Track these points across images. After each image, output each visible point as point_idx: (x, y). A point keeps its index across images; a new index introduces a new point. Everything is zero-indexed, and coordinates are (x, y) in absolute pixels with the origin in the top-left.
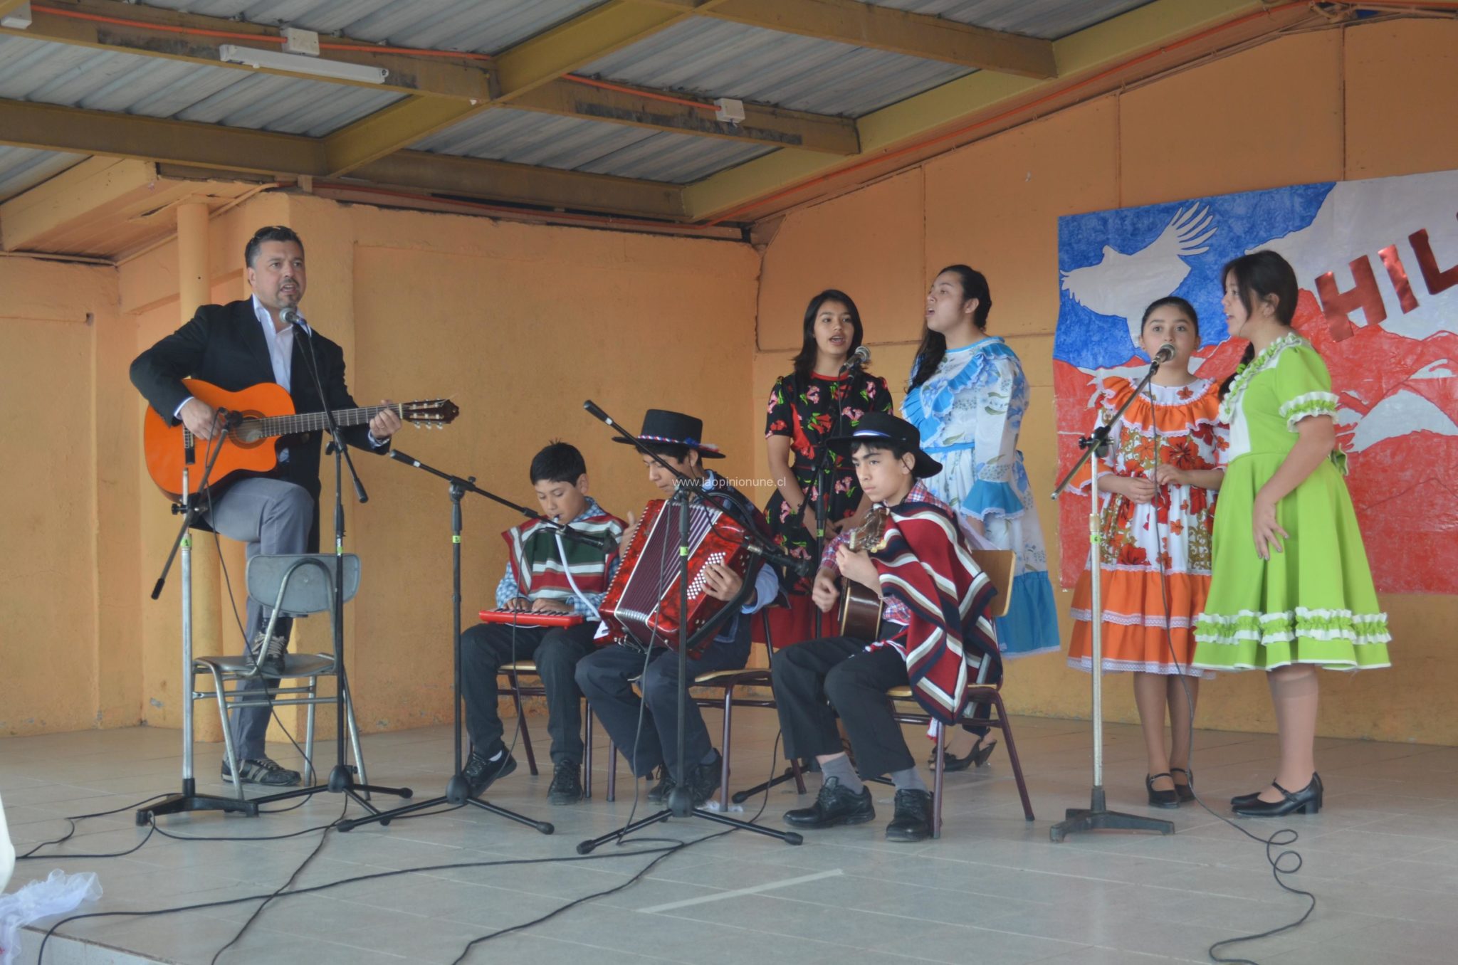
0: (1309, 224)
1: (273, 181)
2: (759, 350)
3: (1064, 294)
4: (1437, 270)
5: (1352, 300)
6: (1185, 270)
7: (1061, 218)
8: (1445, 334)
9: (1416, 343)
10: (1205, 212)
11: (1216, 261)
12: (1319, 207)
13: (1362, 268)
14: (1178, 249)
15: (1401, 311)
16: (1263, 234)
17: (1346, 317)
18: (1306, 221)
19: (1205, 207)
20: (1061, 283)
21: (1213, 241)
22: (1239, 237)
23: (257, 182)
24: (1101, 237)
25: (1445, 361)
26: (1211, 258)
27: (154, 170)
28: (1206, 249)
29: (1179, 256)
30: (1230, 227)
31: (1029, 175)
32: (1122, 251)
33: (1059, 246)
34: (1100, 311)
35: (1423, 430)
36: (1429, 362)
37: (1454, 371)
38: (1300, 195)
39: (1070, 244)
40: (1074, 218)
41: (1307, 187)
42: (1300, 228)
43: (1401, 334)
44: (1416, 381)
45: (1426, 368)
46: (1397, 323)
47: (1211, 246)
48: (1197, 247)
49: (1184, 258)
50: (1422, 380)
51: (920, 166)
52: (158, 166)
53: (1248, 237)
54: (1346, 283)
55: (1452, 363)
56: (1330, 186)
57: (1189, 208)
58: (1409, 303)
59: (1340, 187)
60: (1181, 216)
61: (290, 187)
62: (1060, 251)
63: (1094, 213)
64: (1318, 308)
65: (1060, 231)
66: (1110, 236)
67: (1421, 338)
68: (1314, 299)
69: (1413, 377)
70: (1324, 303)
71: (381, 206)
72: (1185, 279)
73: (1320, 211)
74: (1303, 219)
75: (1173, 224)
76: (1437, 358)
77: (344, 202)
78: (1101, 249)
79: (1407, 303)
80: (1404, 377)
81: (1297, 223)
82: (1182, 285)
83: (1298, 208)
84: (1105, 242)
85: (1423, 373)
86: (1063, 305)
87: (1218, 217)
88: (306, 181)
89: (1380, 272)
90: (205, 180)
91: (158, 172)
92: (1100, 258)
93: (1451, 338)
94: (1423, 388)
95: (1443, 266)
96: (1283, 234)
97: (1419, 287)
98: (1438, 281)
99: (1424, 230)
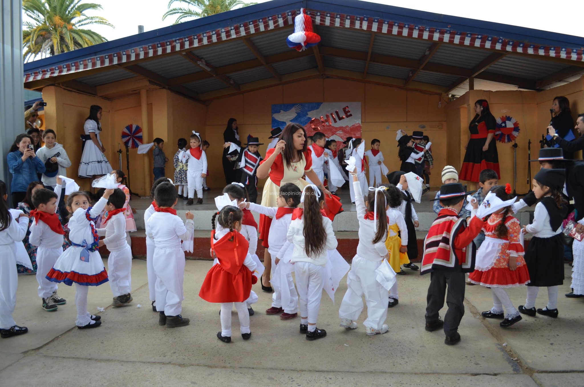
0: (318, 108)
2: (207, 125)
3: (273, 118)
5: (326, 121)
6: (297, 115)
7: (272, 105)
9: (337, 128)
10: (300, 105)
11: (302, 113)
13: (327, 116)
14: (295, 111)
16: (310, 110)
17: (325, 123)
18: (317, 108)
20: (272, 116)
22: (306, 110)
30: (305, 108)
31: (266, 97)
34: (280, 121)
37: (343, 132)
39: (274, 109)
40: (275, 105)
41: (318, 103)
42: (317, 109)
43: (334, 126)
46: (333, 124)
48: (299, 111)
49: (296, 113)
51: (243, 94)
53: (308, 110)
54: (325, 118)
56: (322, 103)
58: (335, 122)
59: (324, 103)
60: (296, 106)
62: (272, 110)
63: (279, 104)
65: (272, 107)
69: (336, 133)
70: (321, 121)
73: (320, 107)
75: (295, 108)
76: (340, 130)
80: (334, 133)
82: (296, 117)
83: (317, 106)
84: (281, 109)
85: (338, 132)
86: (272, 120)
92: (280, 112)
93: (342, 127)
94: (338, 135)
95: (341, 116)
96: (314, 110)
97: (337, 119)
98: (340, 119)
99: (337, 111)
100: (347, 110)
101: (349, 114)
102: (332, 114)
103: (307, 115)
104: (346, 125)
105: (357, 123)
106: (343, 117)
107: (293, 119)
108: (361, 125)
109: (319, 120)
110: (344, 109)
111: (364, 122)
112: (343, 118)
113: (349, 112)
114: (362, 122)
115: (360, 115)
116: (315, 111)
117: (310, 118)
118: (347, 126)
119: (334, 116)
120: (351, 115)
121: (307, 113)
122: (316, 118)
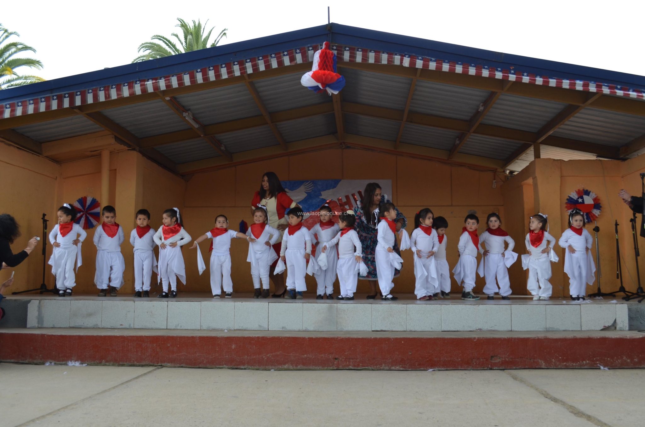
0: (335, 187)
2: (185, 207)
5: (346, 203)
6: (306, 195)
10: (311, 183)
11: (314, 193)
13: (347, 197)
14: (304, 190)
16: (325, 188)
17: (344, 207)
18: (334, 187)
22: (320, 189)
26: (312, 193)
28: (311, 191)
30: (317, 187)
32: (290, 190)
38: (334, 182)
41: (335, 180)
42: (333, 188)
47: (312, 190)
48: (309, 190)
49: (306, 193)
53: (322, 189)
54: (344, 200)
56: (340, 180)
57: (307, 182)
59: (342, 181)
60: (306, 183)
66: (288, 187)
68: (337, 203)
70: (339, 203)
72: (306, 197)
73: (338, 185)
75: (304, 186)
77: (143, 155)
82: (305, 198)
83: (333, 184)
87: (314, 184)
89: (351, 198)
91: (115, 140)
96: (329, 189)
99: (361, 191)
102: (353, 195)
103: (321, 195)
107: (301, 201)
109: (336, 202)
116: (331, 190)
119: (355, 197)
121: (321, 193)
122: (332, 199)
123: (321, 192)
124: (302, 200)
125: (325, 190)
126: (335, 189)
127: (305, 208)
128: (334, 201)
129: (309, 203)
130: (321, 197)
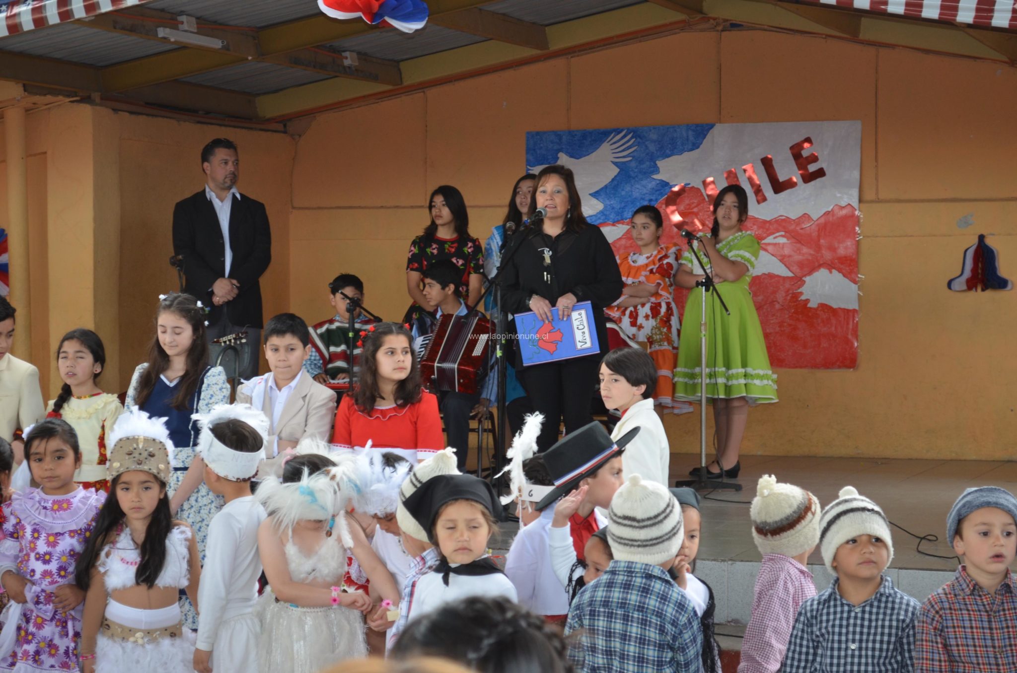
0: (698, 147)
1: (76, 96)
2: (293, 208)
4: (778, 180)
6: (617, 170)
7: (528, 133)
8: (783, 218)
9: (765, 222)
10: (630, 136)
11: (637, 166)
12: (704, 138)
13: (731, 176)
14: (611, 157)
15: (756, 203)
16: (668, 152)
18: (695, 146)
19: (630, 133)
21: (635, 154)
22: (653, 153)
23: (68, 96)
24: (556, 147)
25: (783, 233)
26: (633, 164)
27: (22, 89)
28: (630, 159)
29: (612, 162)
30: (646, 146)
31: (505, 104)
32: (571, 156)
33: (527, 150)
35: (769, 273)
36: (774, 233)
37: (788, 239)
38: (693, 131)
39: (534, 150)
40: (538, 133)
41: (697, 126)
42: (690, 150)
43: (757, 216)
44: (765, 244)
45: (771, 237)
46: (755, 210)
47: (633, 157)
48: (624, 157)
49: (615, 164)
50: (769, 244)
51: (424, 92)
52: (24, 86)
53: (658, 154)
55: (787, 234)
56: (711, 126)
57: (619, 133)
58: (762, 198)
59: (718, 127)
60: (613, 137)
61: (86, 100)
62: (527, 153)
63: (553, 131)
64: (704, 199)
65: (527, 140)
66: (564, 147)
67: (768, 219)
68: (702, 194)
69: (763, 242)
70: (708, 195)
71: (131, 113)
72: (616, 176)
73: (705, 141)
74: (694, 144)
75: (609, 143)
76: (778, 231)
77: (115, 110)
78: (557, 154)
79: (760, 198)
81: (690, 147)
82: (613, 180)
83: (691, 138)
84: (560, 150)
85: (770, 240)
87: (639, 140)
88: (96, 96)
89: (743, 179)
90: (45, 95)
91: (25, 91)
93: (787, 220)
94: (770, 248)
95: (782, 178)
96: (681, 152)
97: (768, 190)
98: (779, 187)
99: (769, 156)
100: (805, 154)
101: (812, 168)
102: (748, 170)
103: (656, 170)
104: (800, 214)
105: (843, 204)
106: (791, 179)
107: (602, 189)
108: (857, 213)
109: (698, 190)
110: (796, 152)
111: (872, 202)
112: (789, 185)
113: (814, 159)
114: (860, 201)
115: (856, 174)
116: (686, 155)
117: (665, 184)
118: (806, 217)
119: (754, 175)
120: (820, 173)
121: (656, 164)
122: (688, 182)
123: (657, 162)
124: (606, 187)
125: (668, 156)
126: (695, 153)
127: (613, 208)
128: (693, 187)
129: (623, 193)
130: (655, 177)
